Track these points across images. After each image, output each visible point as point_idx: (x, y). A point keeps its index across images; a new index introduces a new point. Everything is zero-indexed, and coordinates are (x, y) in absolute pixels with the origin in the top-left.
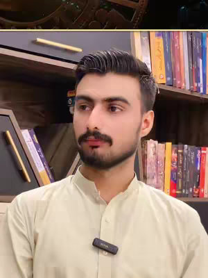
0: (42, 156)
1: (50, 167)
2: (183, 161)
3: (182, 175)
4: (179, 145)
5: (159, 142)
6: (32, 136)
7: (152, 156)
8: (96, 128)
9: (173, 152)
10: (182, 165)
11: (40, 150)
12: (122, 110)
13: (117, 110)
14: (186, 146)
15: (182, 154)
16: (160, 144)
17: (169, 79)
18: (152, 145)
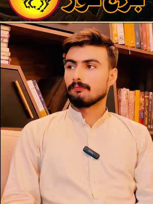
0: (43, 100)
1: (48, 107)
2: (149, 104)
3: (148, 114)
4: (146, 92)
5: (130, 90)
6: (35, 85)
7: (125, 100)
8: (79, 79)
9: (141, 97)
10: (148, 107)
11: (41, 96)
12: (95, 67)
13: (92, 67)
14: (151, 93)
15: (148, 98)
16: (131, 91)
17: (138, 43)
18: (125, 92)
